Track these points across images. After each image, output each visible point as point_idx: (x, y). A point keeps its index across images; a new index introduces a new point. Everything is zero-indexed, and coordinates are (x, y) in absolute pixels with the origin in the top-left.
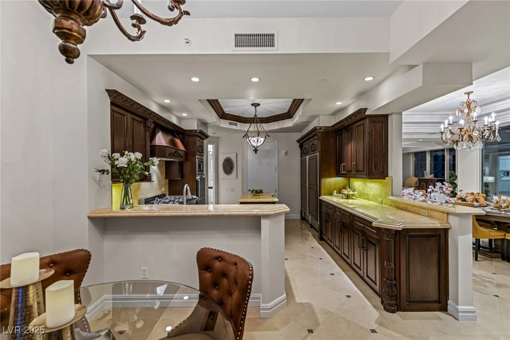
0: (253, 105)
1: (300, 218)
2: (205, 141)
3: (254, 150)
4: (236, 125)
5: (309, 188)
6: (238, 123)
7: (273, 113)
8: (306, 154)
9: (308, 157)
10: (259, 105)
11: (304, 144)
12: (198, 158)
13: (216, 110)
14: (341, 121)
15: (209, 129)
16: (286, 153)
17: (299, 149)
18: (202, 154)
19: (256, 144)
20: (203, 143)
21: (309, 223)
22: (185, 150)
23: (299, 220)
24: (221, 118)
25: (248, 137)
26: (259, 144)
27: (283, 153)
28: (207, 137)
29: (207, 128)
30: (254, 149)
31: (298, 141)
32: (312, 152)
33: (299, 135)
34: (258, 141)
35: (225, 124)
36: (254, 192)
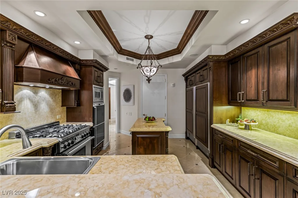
0: (146, 37)
1: (185, 138)
2: (105, 73)
3: (147, 80)
4: (133, 60)
5: (196, 115)
6: (135, 59)
7: (165, 49)
8: (192, 85)
9: (195, 87)
10: (152, 37)
11: (189, 77)
12: (94, 87)
13: (113, 42)
14: (243, 45)
15: (110, 64)
16: (174, 85)
17: (184, 82)
18: (100, 84)
19: (149, 74)
20: (103, 74)
21: (195, 144)
22: (79, 79)
23: (184, 139)
24: (119, 53)
25: (142, 67)
26: (152, 74)
27: (171, 85)
28: (106, 69)
29: (107, 62)
30: (147, 78)
31: (184, 75)
32: (200, 83)
33: (184, 71)
34: (151, 71)
35: (123, 59)
36: (147, 119)
